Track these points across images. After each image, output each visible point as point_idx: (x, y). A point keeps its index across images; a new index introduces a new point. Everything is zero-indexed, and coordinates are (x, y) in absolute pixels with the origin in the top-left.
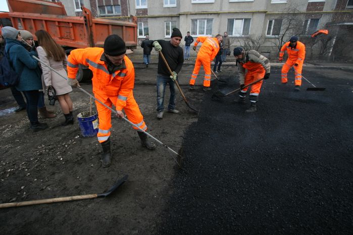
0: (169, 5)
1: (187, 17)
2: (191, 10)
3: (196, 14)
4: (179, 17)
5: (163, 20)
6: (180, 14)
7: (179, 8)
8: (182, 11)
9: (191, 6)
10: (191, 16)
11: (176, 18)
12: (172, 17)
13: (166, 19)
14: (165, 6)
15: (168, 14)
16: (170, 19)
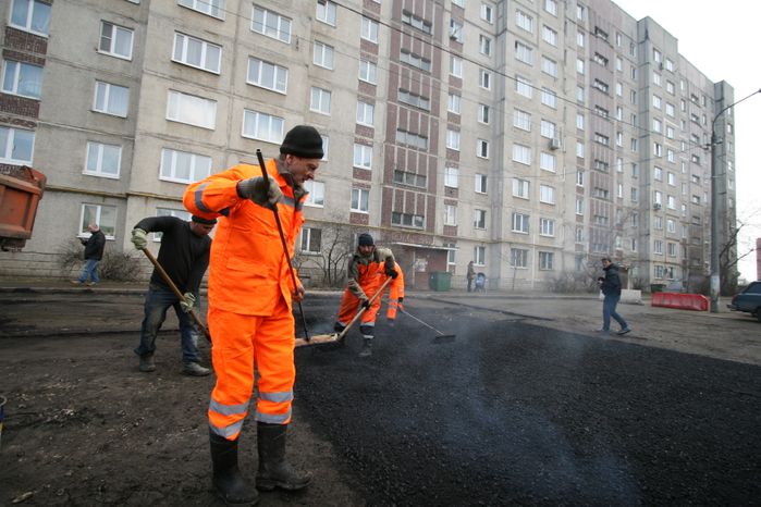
0: (98, 173)
1: (146, 203)
2: (159, 192)
3: (168, 200)
4: (126, 199)
5: (78, 199)
6: (128, 195)
7: (129, 182)
8: (134, 189)
9: (159, 184)
10: (157, 201)
11: (117, 200)
12: (105, 196)
13: (86, 199)
14: (87, 172)
15: (94, 189)
16: (100, 200)
